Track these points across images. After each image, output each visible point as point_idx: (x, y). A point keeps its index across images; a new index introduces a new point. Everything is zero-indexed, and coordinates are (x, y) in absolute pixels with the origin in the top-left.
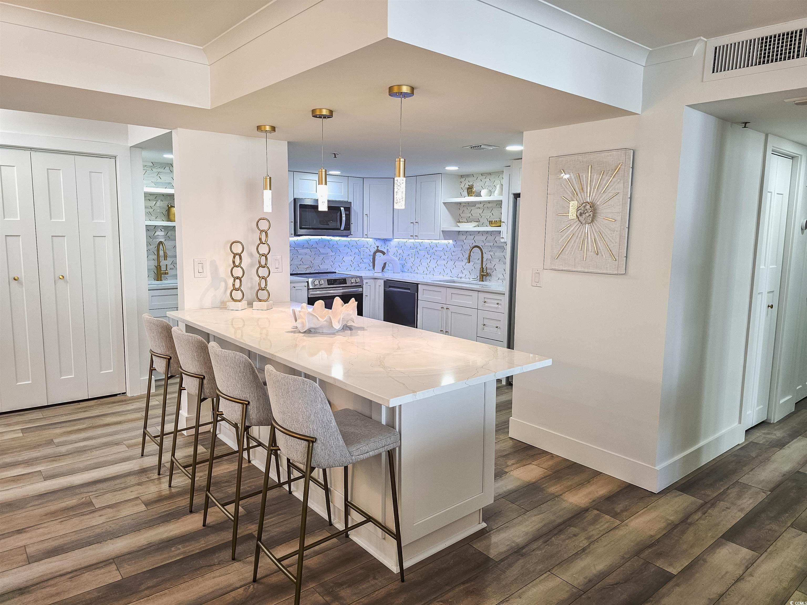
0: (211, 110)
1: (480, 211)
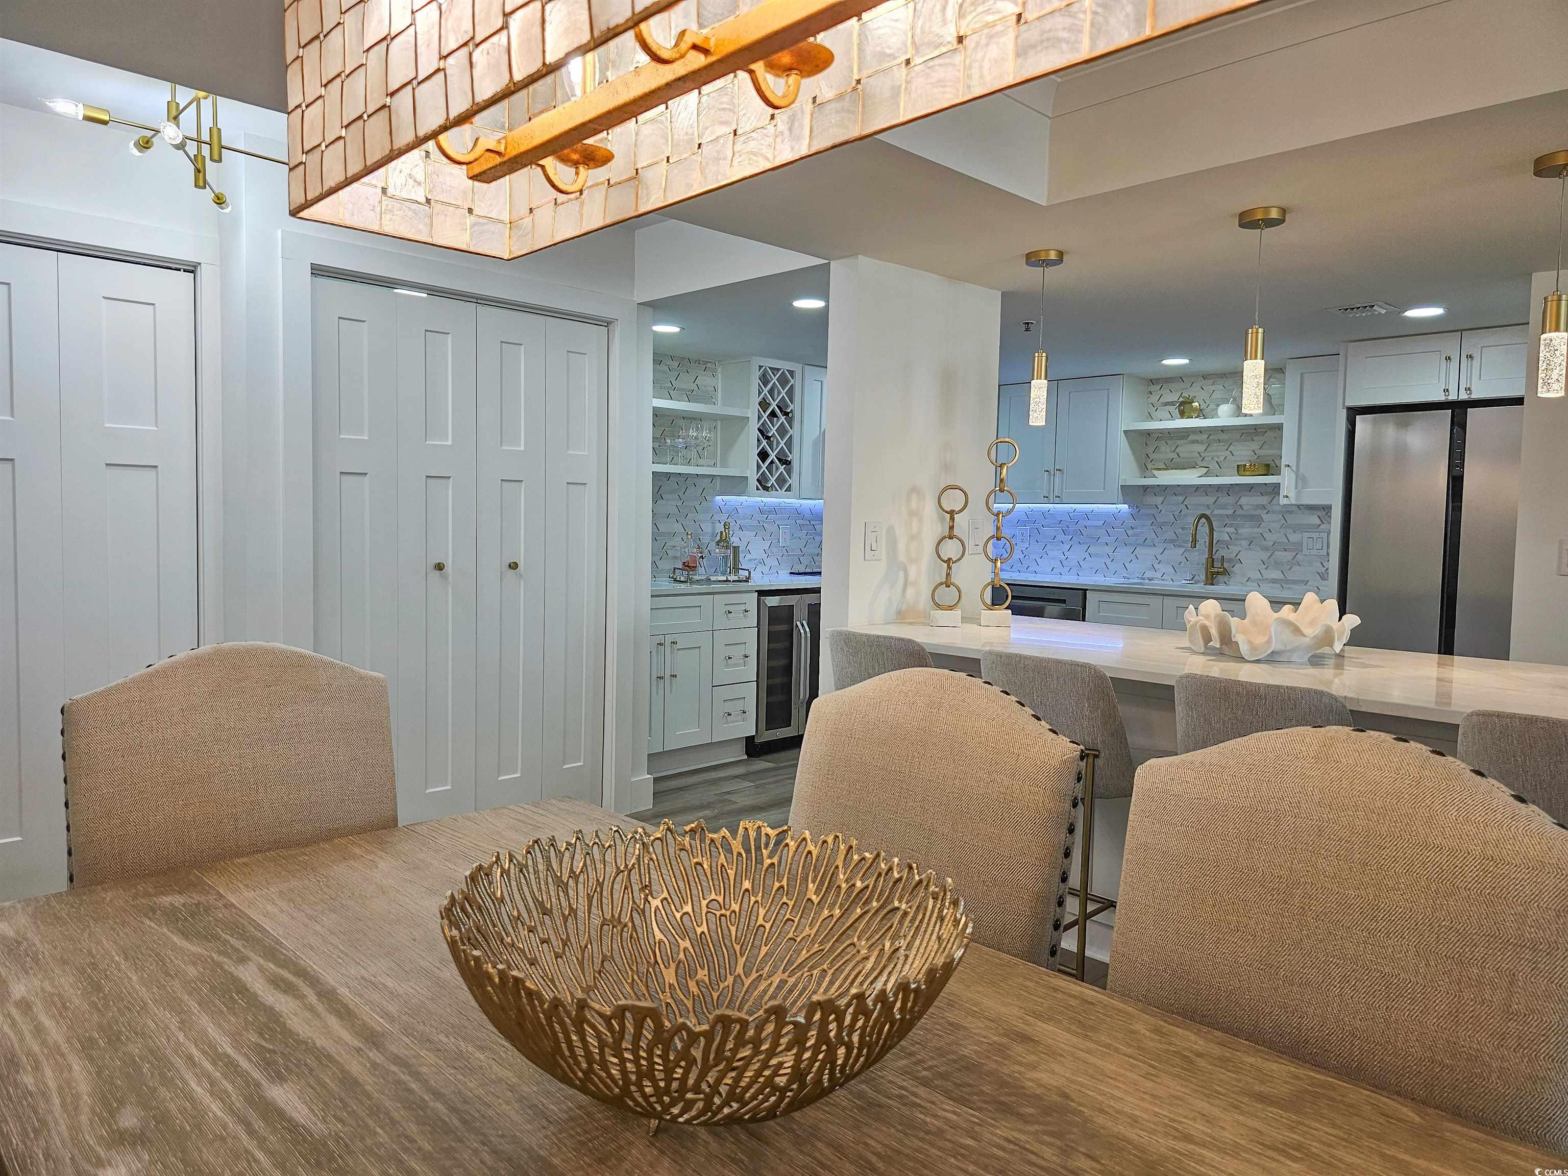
0: (1047, 206)
1: (1201, 448)
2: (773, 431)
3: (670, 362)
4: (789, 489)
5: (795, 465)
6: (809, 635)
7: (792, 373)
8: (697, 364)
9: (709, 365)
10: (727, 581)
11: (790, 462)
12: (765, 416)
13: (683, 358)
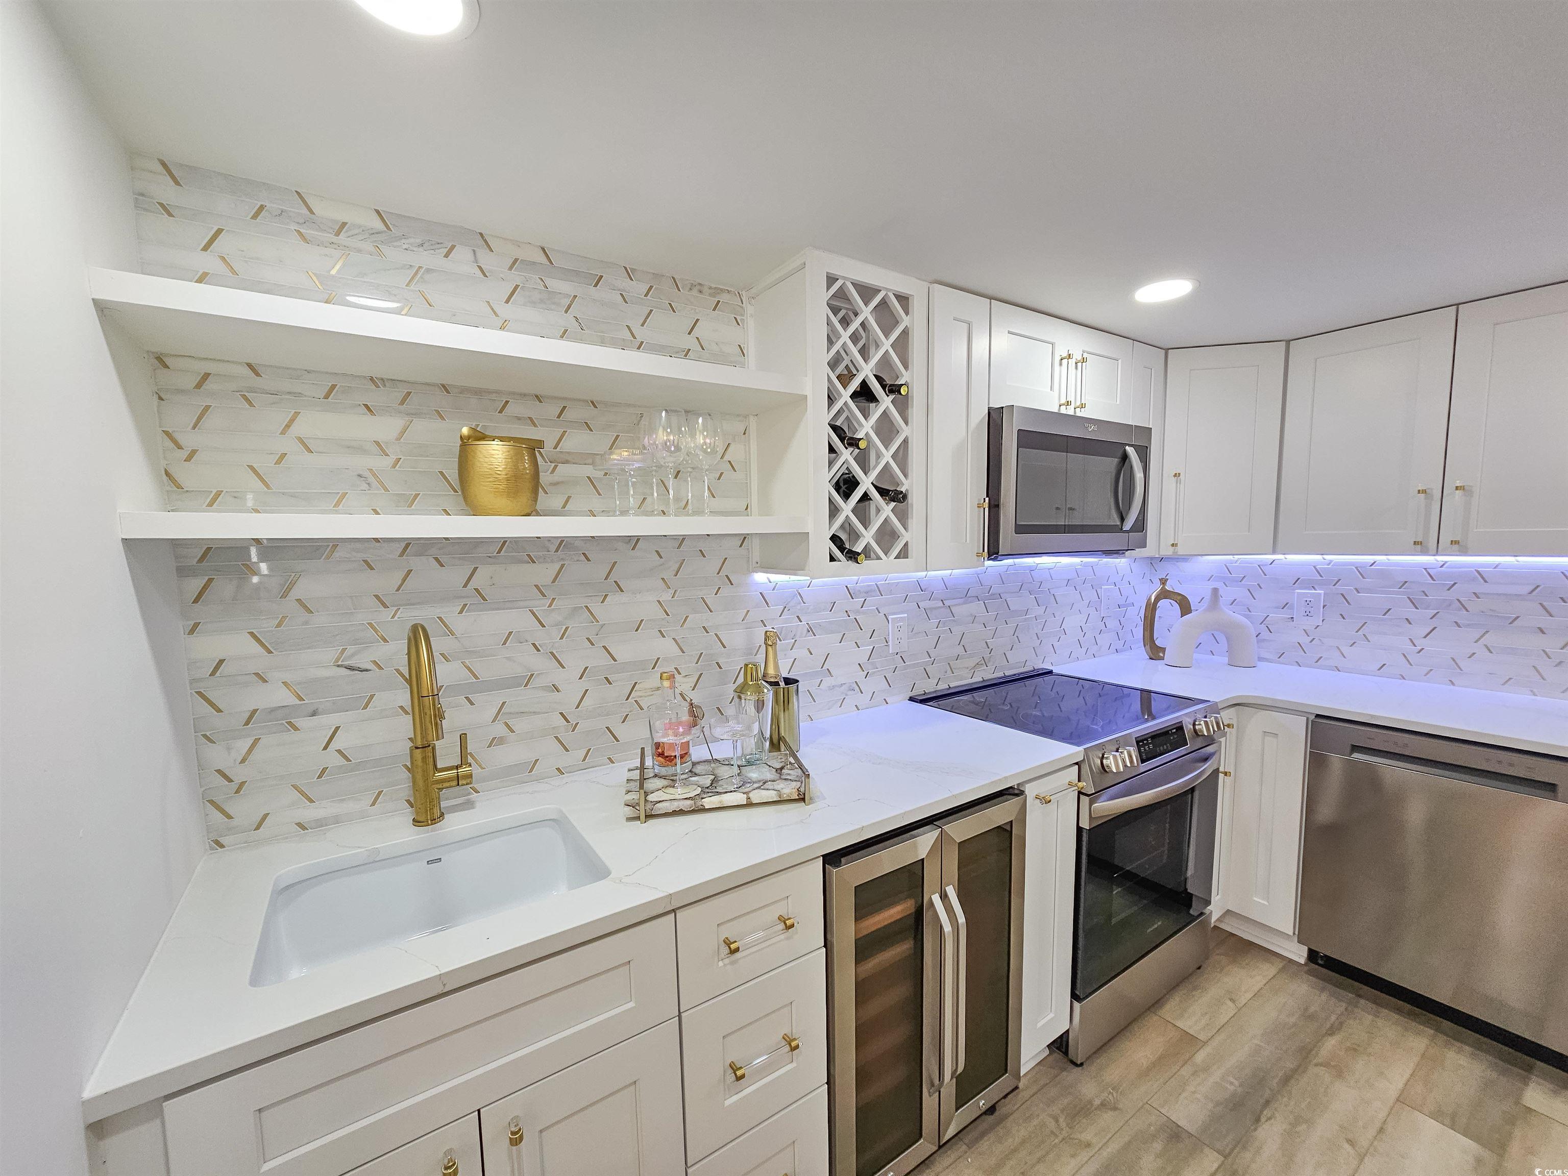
2: (865, 428)
3: (624, 283)
4: (904, 554)
5: (915, 500)
6: (962, 919)
7: (903, 299)
8: (695, 292)
9: (724, 298)
10: (750, 805)
11: (905, 497)
12: (845, 395)
13: (657, 276)
